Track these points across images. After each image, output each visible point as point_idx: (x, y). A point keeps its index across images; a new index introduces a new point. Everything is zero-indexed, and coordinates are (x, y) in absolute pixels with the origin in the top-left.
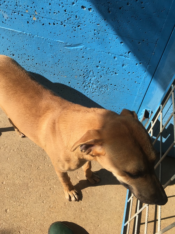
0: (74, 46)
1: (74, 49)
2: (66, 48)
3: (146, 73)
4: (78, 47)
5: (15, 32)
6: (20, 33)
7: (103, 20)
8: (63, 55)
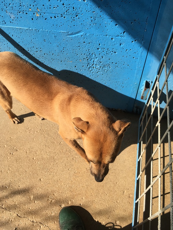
0: (75, 34)
1: (76, 36)
2: (68, 37)
3: (141, 48)
4: (79, 34)
5: (23, 29)
6: (27, 29)
7: (98, 8)
8: (66, 43)
